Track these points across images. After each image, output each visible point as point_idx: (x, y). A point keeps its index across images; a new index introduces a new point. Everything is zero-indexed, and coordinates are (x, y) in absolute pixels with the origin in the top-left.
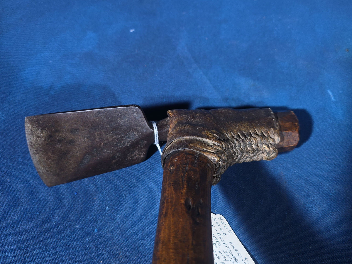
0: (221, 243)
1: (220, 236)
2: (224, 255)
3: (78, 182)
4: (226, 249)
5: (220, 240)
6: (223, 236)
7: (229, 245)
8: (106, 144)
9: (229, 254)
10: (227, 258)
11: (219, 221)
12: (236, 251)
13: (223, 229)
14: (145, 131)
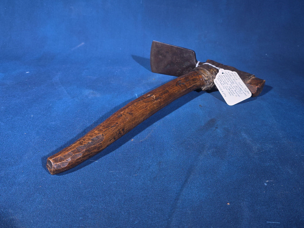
0: (235, 83)
1: (234, 80)
2: (236, 87)
3: (160, 74)
4: (237, 85)
5: (234, 82)
6: (235, 80)
7: (238, 83)
8: (176, 62)
9: (238, 87)
10: (237, 89)
11: (234, 74)
12: (241, 86)
13: (236, 77)
14: (193, 63)
